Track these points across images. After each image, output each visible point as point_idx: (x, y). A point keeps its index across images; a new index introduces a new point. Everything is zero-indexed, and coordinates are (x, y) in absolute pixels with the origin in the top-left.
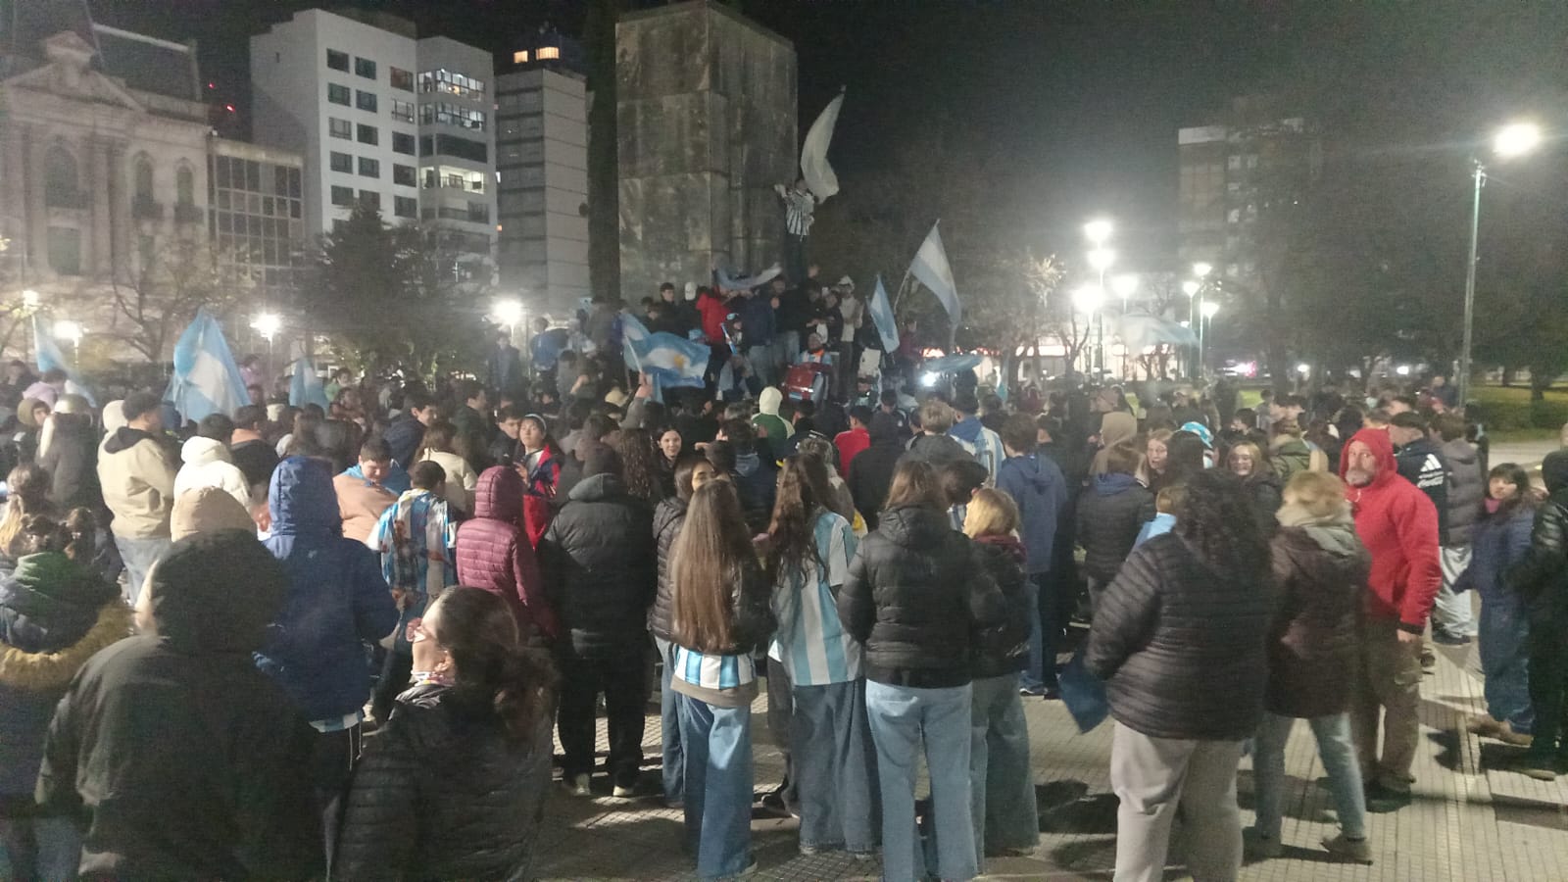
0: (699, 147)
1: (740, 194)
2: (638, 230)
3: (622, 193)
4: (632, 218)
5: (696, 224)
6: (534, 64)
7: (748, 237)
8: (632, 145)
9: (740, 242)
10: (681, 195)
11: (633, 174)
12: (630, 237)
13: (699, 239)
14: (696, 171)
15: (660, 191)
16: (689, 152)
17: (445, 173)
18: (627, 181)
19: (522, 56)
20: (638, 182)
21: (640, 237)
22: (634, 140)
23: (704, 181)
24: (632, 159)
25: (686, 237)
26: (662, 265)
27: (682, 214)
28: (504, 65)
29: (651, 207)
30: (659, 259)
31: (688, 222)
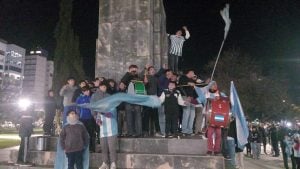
0: (144, 9)
1: (159, 34)
2: (109, 48)
3: (100, 30)
4: (105, 41)
5: (141, 44)
6: (35, 54)
7: (161, 54)
8: (107, 8)
9: (159, 56)
10: (133, 30)
11: (106, 21)
12: (103, 50)
13: (143, 50)
14: (141, 19)
15: (122, 28)
16: (138, 11)
17: (10, 74)
18: (103, 24)
19: (32, 52)
20: (109, 24)
21: (109, 50)
22: (108, 6)
23: (146, 24)
24: (106, 14)
25: (136, 50)
26: (122, 64)
27: (134, 39)
28: (28, 53)
29: (116, 36)
30: (120, 61)
31: (137, 43)
